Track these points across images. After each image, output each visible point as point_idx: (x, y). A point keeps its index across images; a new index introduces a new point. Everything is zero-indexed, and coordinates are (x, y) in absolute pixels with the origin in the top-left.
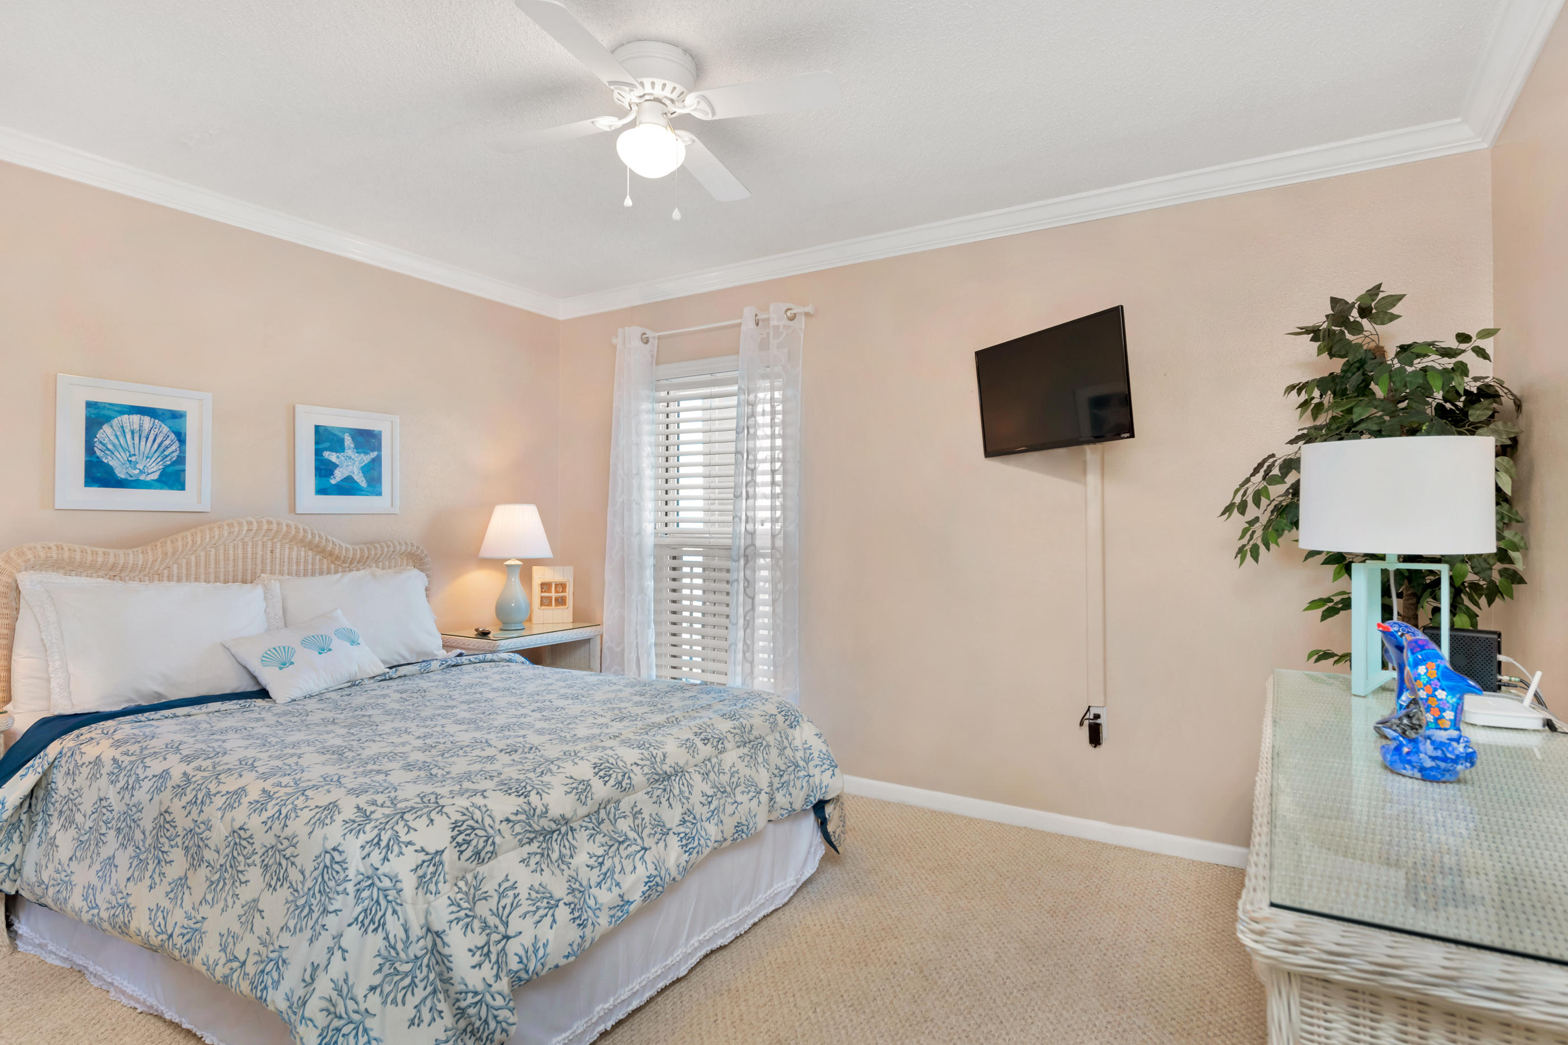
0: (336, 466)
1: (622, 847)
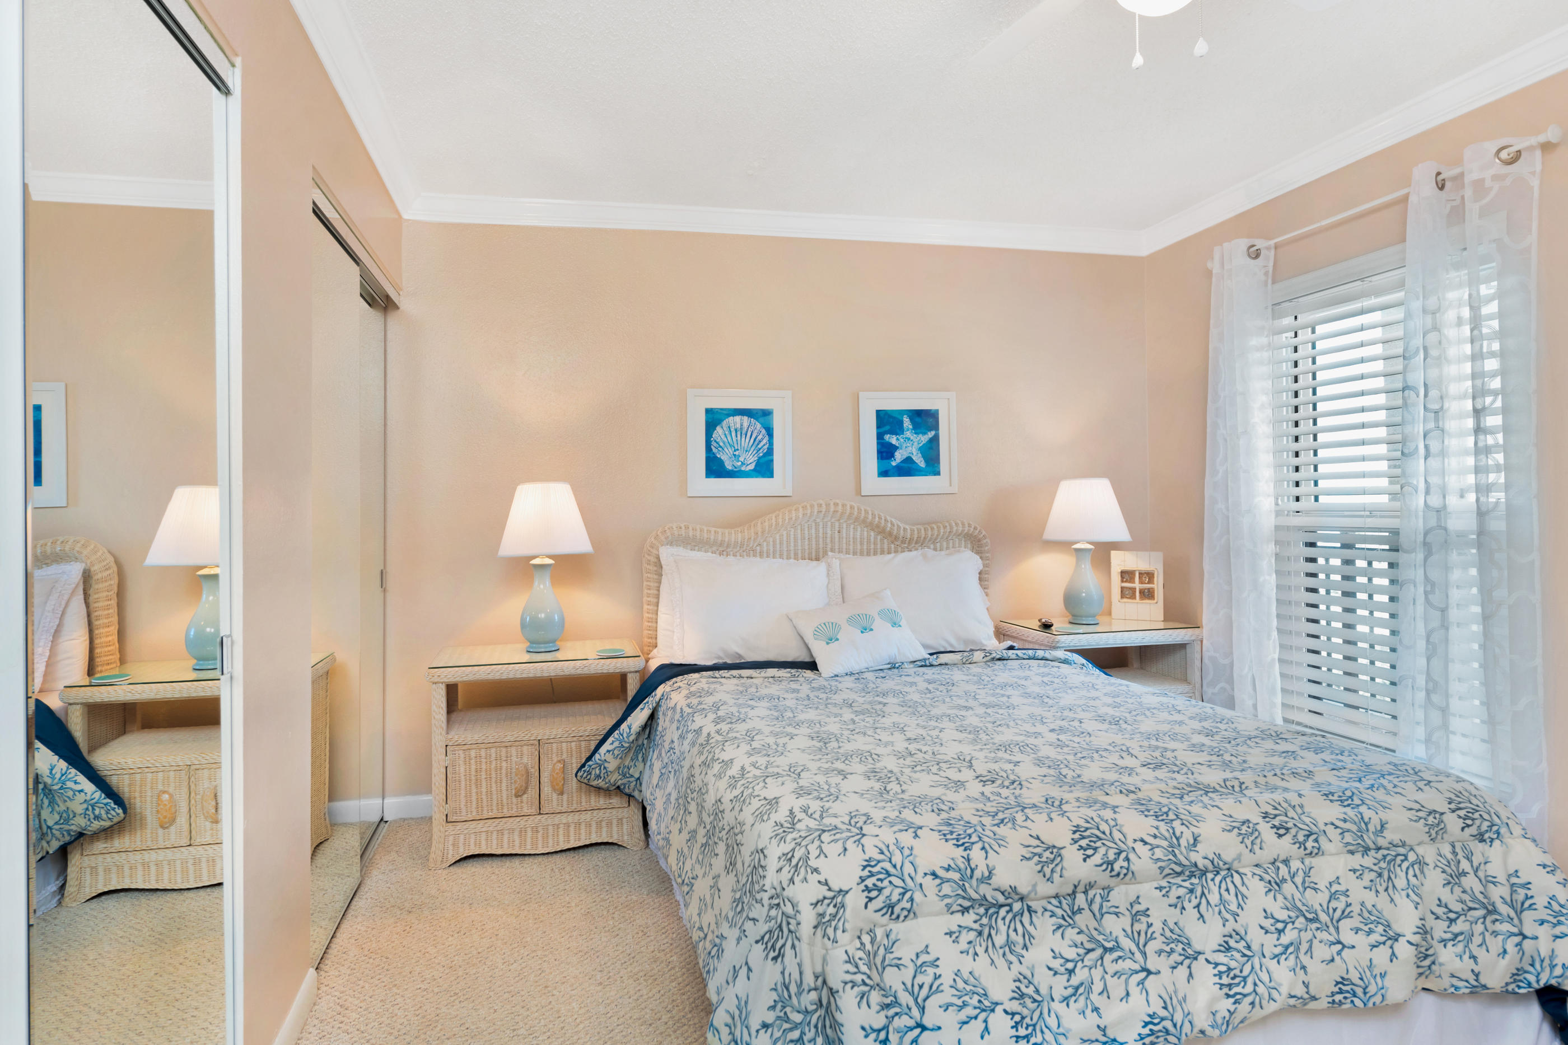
0: (896, 448)
1: (1108, 958)
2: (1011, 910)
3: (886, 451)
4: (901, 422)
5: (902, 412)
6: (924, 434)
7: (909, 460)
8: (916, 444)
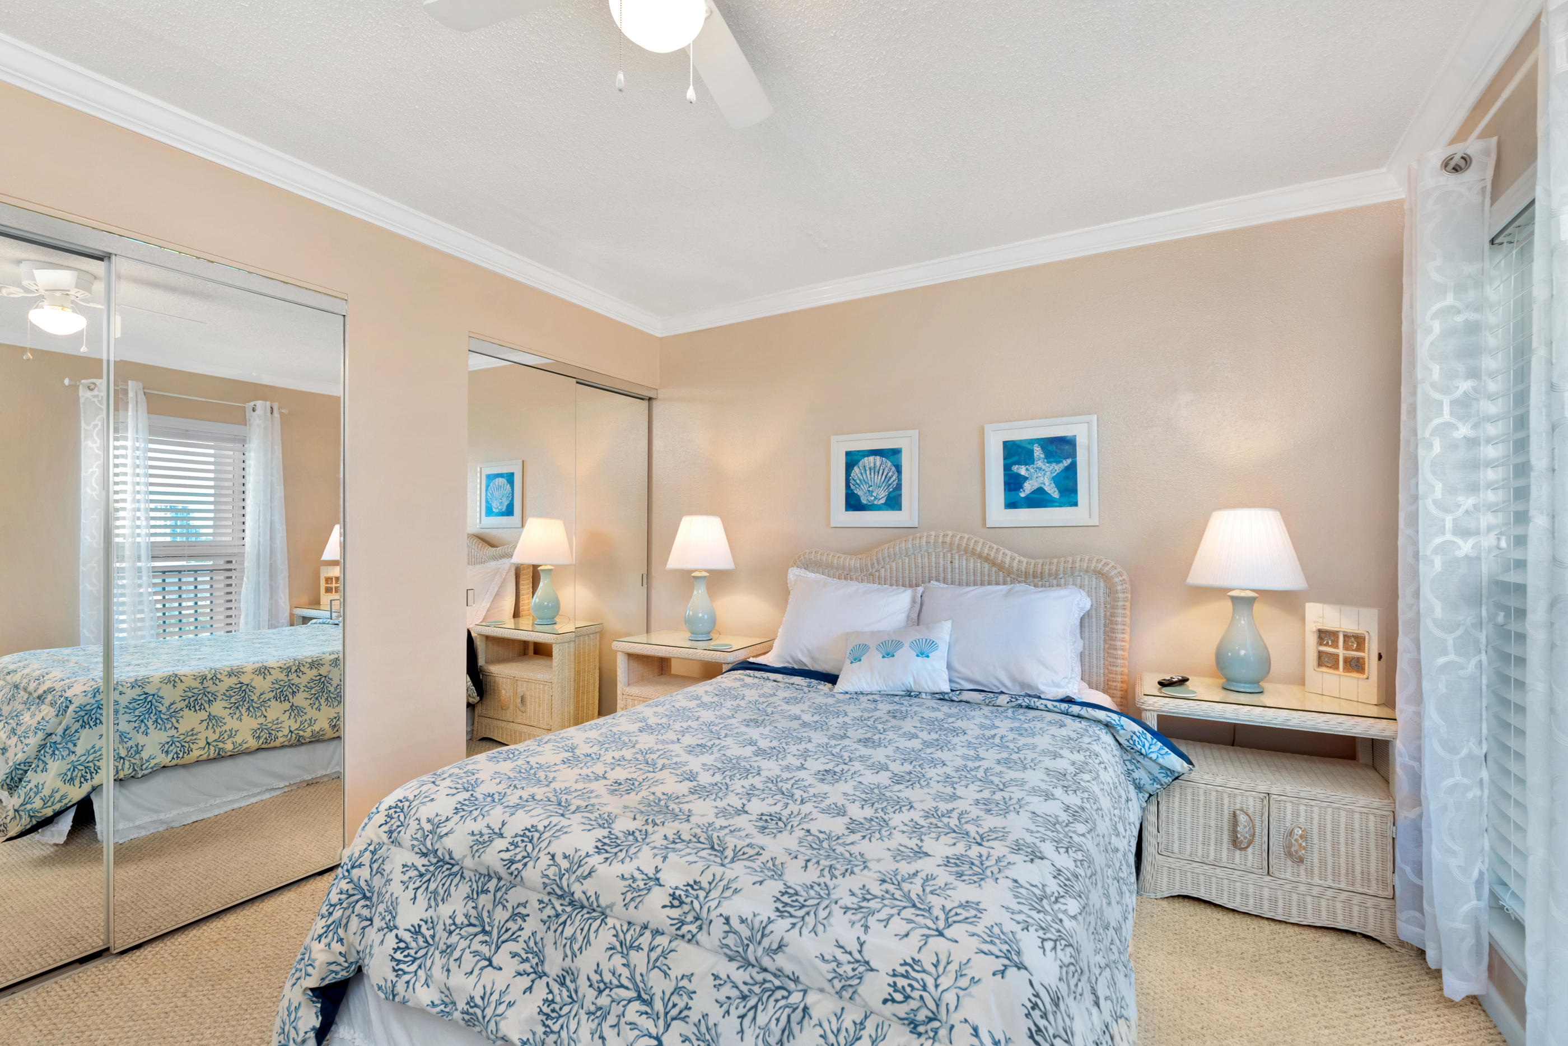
0: (1026, 479)
2: (450, 869)
3: (1013, 483)
4: (1032, 452)
5: (1032, 442)
6: (1058, 462)
7: (1040, 490)
8: (1048, 473)
